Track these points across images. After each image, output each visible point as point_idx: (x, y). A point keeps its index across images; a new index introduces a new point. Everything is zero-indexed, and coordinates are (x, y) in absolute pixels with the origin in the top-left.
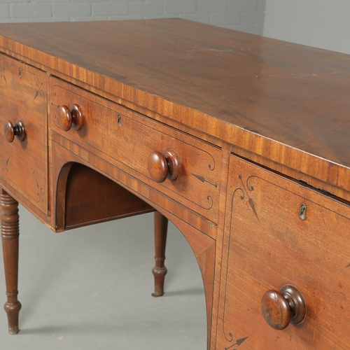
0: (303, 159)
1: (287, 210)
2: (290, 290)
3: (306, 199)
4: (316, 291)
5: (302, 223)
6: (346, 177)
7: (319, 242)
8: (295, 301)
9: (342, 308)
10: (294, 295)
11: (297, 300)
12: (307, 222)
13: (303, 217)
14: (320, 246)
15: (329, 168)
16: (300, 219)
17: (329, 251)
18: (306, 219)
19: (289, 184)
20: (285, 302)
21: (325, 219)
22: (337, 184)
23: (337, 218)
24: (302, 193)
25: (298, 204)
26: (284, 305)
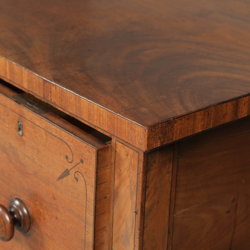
0: (23, 75)
1: (8, 126)
2: (17, 202)
3: (21, 116)
4: (37, 203)
5: (20, 139)
6: (57, 94)
7: (35, 157)
8: (21, 213)
9: (57, 218)
10: (20, 207)
11: (23, 212)
12: (24, 137)
13: (21, 133)
14: (36, 160)
15: (44, 85)
16: (19, 134)
17: (43, 165)
18: (23, 135)
19: (7, 101)
20: (8, 215)
21: (37, 135)
22: (51, 100)
23: (46, 135)
24: (17, 110)
25: (16, 121)
26: (7, 218)
